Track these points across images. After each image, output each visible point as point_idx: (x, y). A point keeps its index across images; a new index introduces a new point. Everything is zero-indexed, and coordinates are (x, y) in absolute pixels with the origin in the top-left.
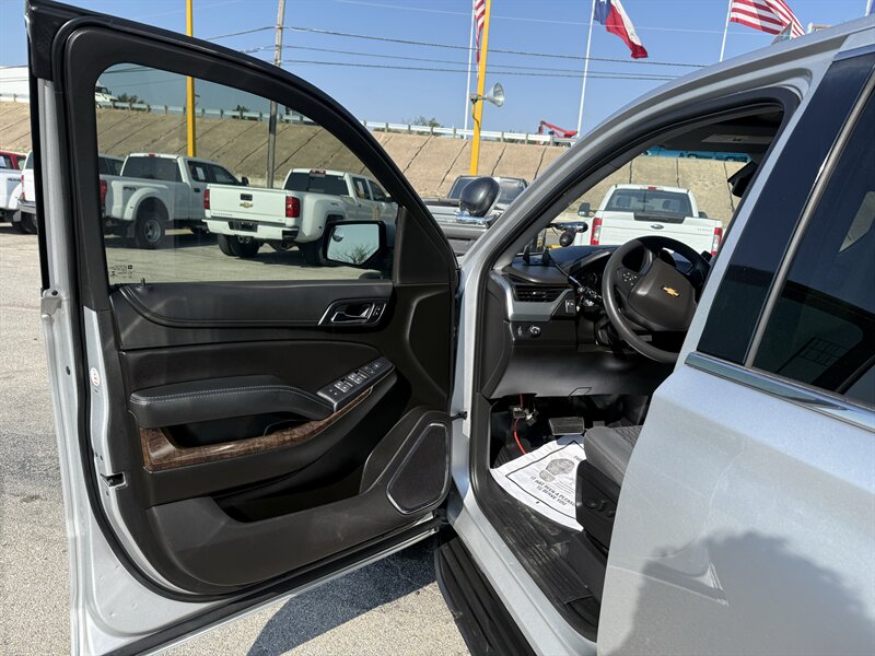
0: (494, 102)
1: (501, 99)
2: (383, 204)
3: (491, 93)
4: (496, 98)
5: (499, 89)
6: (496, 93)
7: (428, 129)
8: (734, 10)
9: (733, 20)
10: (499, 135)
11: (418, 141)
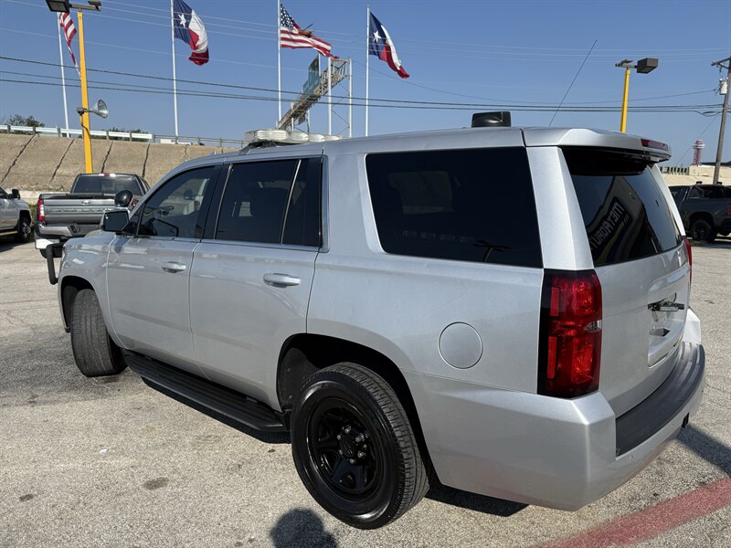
0: (100, 114)
1: (105, 112)
2: (6, 200)
3: (96, 107)
4: (101, 111)
5: (102, 104)
6: (100, 108)
7: (31, 129)
8: (283, 39)
9: (283, 46)
10: (104, 134)
11: (21, 140)
